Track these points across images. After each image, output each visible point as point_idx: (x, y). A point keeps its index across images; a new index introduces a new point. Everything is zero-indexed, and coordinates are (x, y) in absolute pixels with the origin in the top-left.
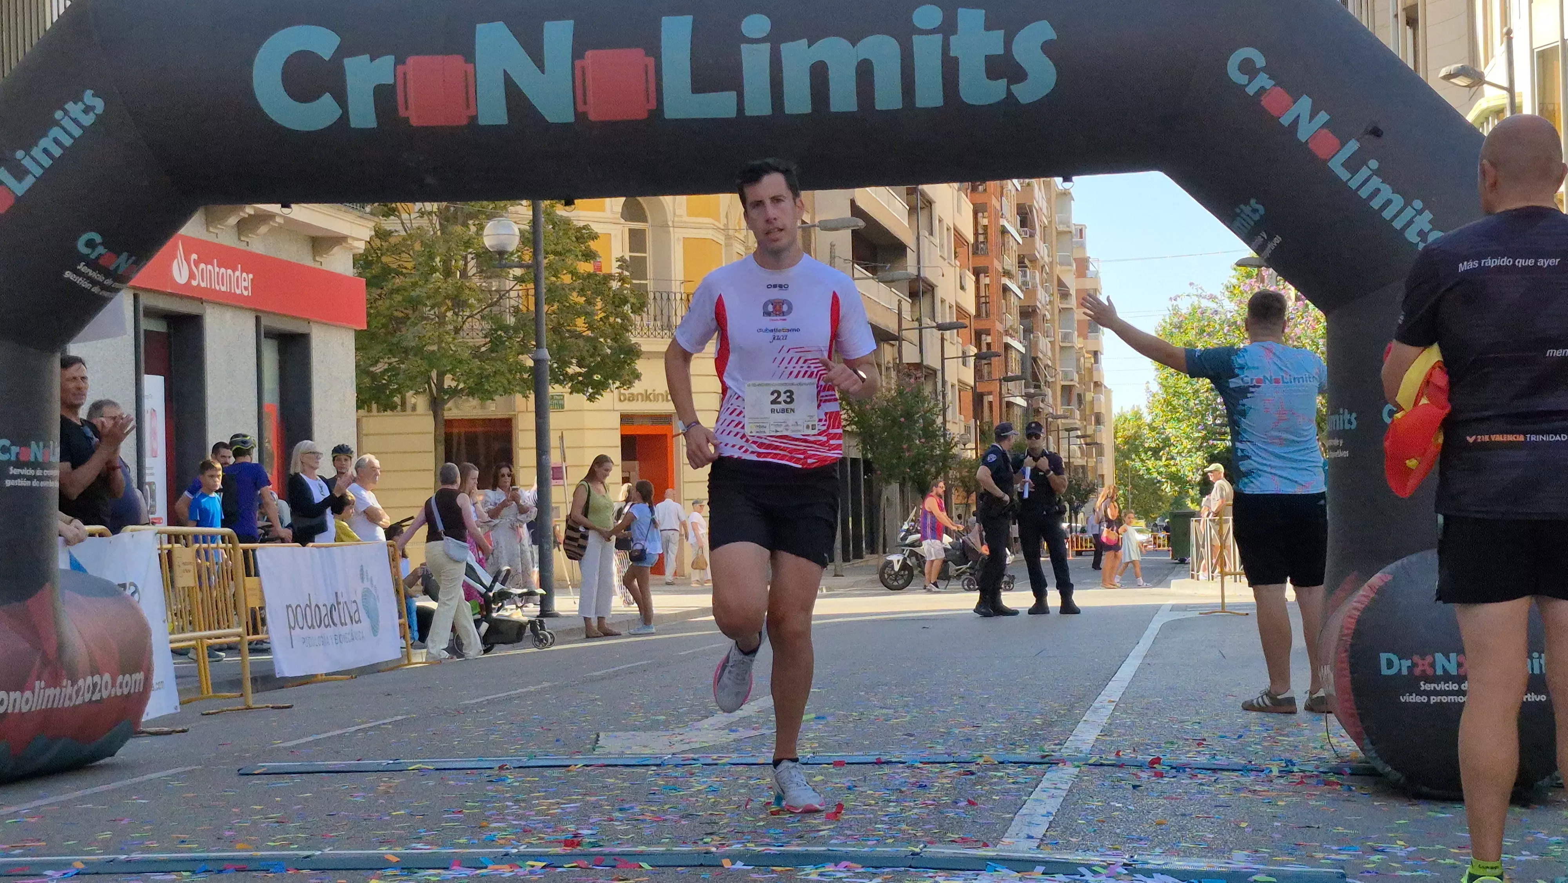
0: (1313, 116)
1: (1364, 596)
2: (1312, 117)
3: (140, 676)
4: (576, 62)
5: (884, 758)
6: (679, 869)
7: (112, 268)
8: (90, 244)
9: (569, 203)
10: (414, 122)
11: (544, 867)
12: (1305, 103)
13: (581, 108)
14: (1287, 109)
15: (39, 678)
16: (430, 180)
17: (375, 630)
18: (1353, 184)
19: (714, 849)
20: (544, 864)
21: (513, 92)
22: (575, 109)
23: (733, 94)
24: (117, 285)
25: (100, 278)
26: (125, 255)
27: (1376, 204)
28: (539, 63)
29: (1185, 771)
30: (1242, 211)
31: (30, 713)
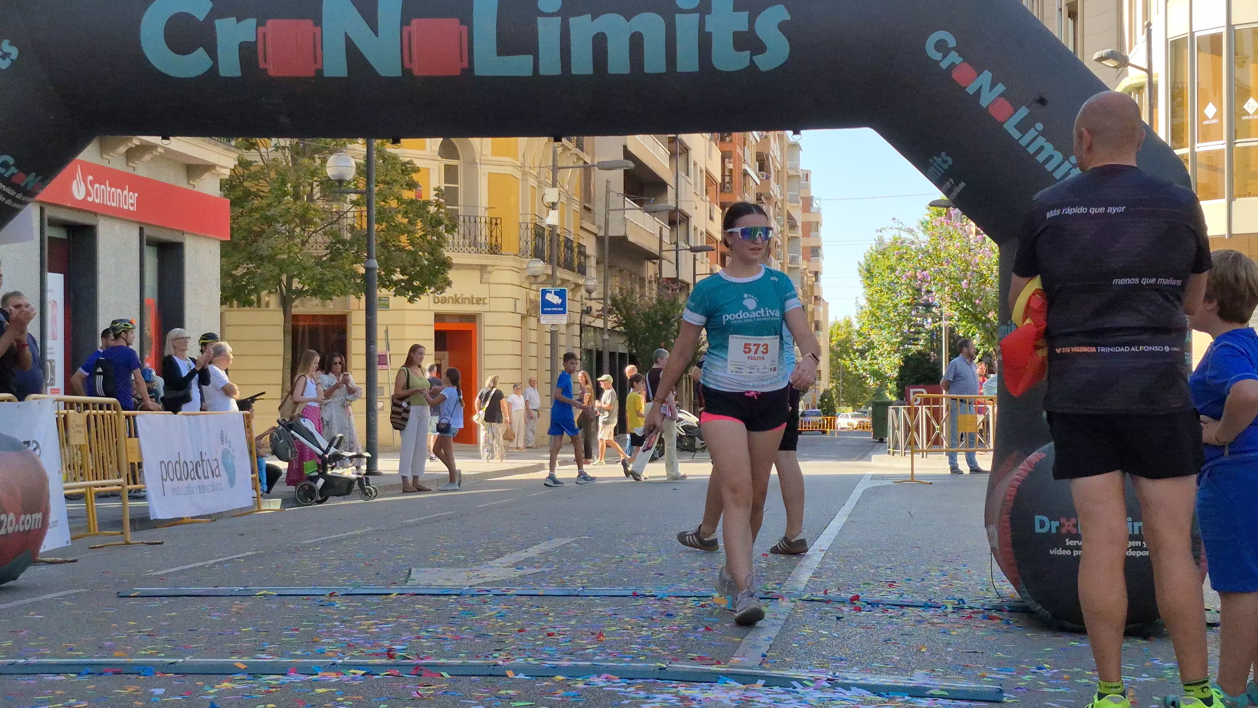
0: (993, 85)
1: (1024, 470)
2: (992, 87)
3: (39, 516)
4: (404, 28)
5: (639, 592)
6: (473, 678)
7: (23, 185)
9: (396, 141)
10: (272, 73)
11: (363, 675)
12: (986, 77)
13: (407, 65)
14: (972, 80)
16: (283, 119)
17: (232, 482)
18: (1023, 142)
19: (501, 662)
20: (363, 672)
21: (352, 51)
22: (403, 66)
23: (531, 57)
24: (25, 199)
25: (12, 192)
26: (33, 174)
27: (1041, 158)
28: (374, 28)
29: (878, 606)
30: (934, 161)
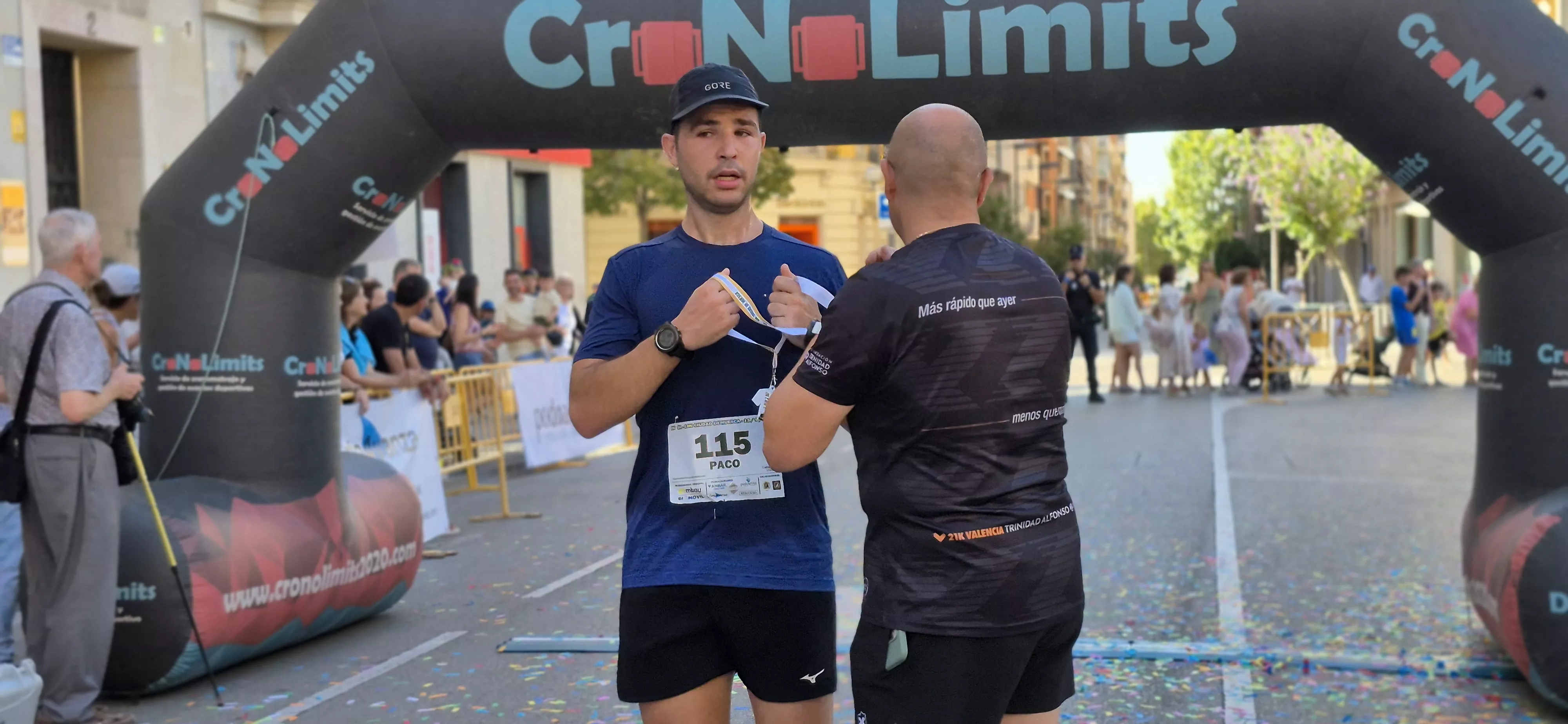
0: (1480, 76)
1: (1533, 535)
2: (1479, 79)
3: (412, 546)
4: (793, 27)
7: (384, 206)
8: (364, 187)
9: (784, 149)
10: (648, 81)
12: (1472, 66)
13: (797, 69)
14: (1455, 71)
15: (326, 562)
18: (1518, 142)
21: (735, 51)
22: (792, 70)
23: (936, 57)
24: (387, 220)
25: (373, 215)
26: (394, 195)
28: (760, 27)
30: (1405, 163)
31: (319, 593)
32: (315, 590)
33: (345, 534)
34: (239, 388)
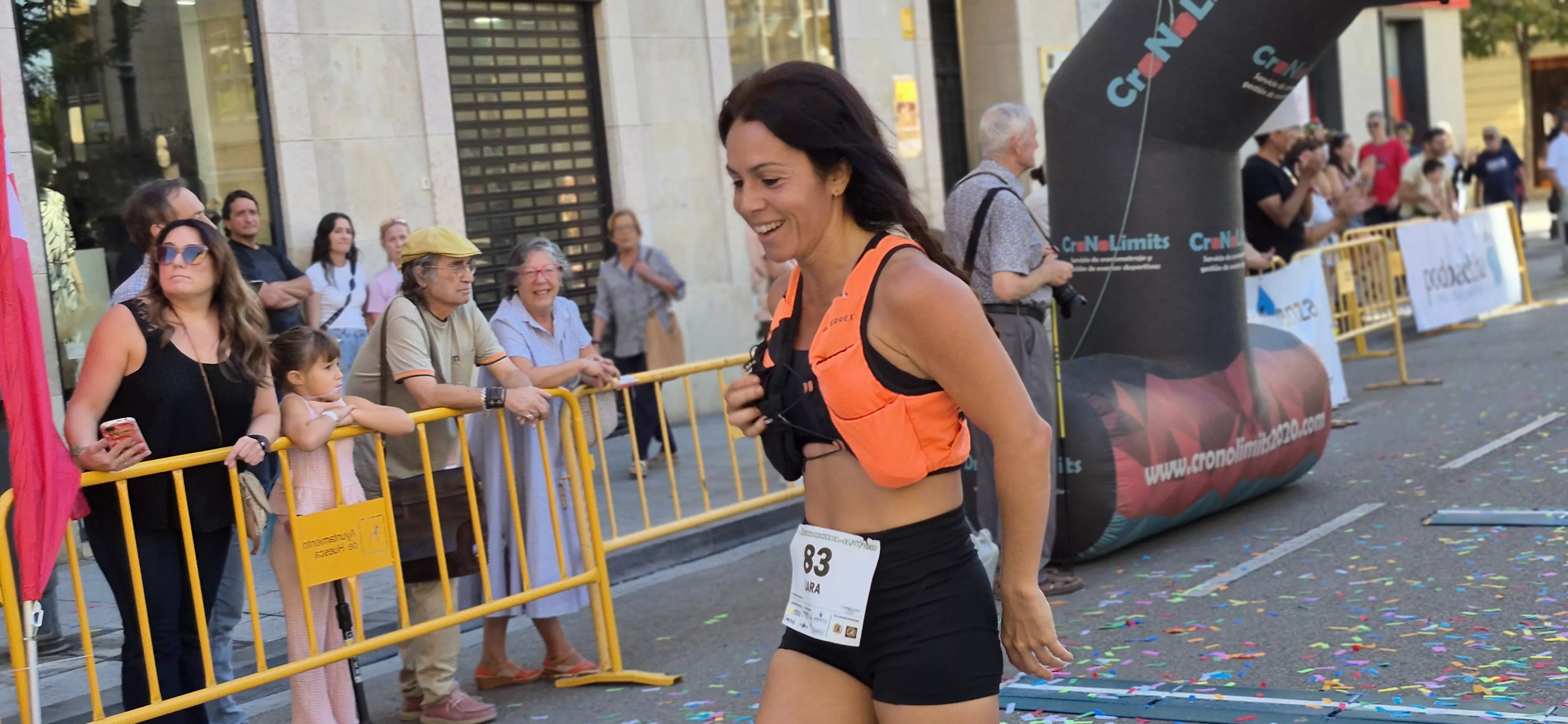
3: (1321, 416)
7: (1285, 74)
8: (1265, 56)
15: (1239, 435)
24: (1289, 88)
25: (1274, 84)
26: (1295, 62)
31: (1234, 465)
32: (1229, 462)
33: (1256, 406)
34: (1146, 267)
